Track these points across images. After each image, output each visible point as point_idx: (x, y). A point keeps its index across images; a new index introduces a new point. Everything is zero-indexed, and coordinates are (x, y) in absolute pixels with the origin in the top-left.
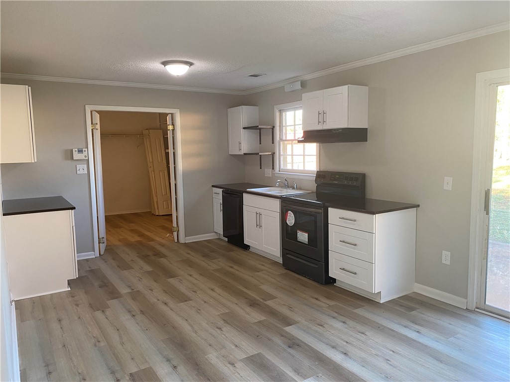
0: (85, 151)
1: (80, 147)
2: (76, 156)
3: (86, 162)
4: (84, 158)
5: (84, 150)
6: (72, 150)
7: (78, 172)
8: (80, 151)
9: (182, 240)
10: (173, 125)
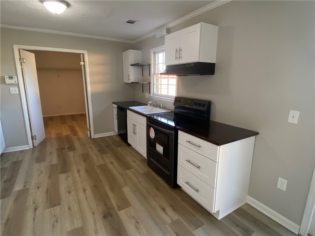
0: (15, 78)
1: (10, 75)
2: (8, 81)
3: (17, 86)
4: (14, 83)
5: (13, 77)
6: (4, 77)
7: (11, 93)
8: (11, 78)
9: (93, 137)
10: (84, 61)
